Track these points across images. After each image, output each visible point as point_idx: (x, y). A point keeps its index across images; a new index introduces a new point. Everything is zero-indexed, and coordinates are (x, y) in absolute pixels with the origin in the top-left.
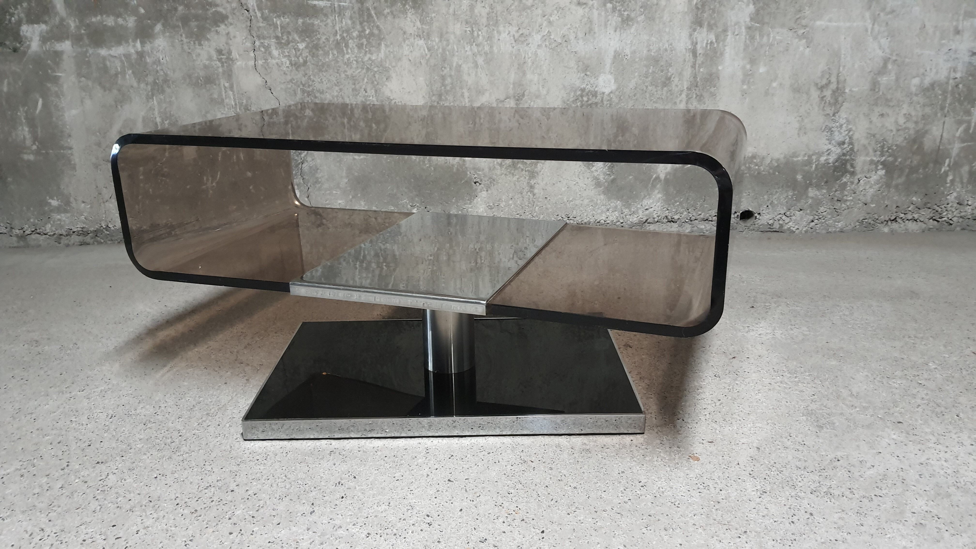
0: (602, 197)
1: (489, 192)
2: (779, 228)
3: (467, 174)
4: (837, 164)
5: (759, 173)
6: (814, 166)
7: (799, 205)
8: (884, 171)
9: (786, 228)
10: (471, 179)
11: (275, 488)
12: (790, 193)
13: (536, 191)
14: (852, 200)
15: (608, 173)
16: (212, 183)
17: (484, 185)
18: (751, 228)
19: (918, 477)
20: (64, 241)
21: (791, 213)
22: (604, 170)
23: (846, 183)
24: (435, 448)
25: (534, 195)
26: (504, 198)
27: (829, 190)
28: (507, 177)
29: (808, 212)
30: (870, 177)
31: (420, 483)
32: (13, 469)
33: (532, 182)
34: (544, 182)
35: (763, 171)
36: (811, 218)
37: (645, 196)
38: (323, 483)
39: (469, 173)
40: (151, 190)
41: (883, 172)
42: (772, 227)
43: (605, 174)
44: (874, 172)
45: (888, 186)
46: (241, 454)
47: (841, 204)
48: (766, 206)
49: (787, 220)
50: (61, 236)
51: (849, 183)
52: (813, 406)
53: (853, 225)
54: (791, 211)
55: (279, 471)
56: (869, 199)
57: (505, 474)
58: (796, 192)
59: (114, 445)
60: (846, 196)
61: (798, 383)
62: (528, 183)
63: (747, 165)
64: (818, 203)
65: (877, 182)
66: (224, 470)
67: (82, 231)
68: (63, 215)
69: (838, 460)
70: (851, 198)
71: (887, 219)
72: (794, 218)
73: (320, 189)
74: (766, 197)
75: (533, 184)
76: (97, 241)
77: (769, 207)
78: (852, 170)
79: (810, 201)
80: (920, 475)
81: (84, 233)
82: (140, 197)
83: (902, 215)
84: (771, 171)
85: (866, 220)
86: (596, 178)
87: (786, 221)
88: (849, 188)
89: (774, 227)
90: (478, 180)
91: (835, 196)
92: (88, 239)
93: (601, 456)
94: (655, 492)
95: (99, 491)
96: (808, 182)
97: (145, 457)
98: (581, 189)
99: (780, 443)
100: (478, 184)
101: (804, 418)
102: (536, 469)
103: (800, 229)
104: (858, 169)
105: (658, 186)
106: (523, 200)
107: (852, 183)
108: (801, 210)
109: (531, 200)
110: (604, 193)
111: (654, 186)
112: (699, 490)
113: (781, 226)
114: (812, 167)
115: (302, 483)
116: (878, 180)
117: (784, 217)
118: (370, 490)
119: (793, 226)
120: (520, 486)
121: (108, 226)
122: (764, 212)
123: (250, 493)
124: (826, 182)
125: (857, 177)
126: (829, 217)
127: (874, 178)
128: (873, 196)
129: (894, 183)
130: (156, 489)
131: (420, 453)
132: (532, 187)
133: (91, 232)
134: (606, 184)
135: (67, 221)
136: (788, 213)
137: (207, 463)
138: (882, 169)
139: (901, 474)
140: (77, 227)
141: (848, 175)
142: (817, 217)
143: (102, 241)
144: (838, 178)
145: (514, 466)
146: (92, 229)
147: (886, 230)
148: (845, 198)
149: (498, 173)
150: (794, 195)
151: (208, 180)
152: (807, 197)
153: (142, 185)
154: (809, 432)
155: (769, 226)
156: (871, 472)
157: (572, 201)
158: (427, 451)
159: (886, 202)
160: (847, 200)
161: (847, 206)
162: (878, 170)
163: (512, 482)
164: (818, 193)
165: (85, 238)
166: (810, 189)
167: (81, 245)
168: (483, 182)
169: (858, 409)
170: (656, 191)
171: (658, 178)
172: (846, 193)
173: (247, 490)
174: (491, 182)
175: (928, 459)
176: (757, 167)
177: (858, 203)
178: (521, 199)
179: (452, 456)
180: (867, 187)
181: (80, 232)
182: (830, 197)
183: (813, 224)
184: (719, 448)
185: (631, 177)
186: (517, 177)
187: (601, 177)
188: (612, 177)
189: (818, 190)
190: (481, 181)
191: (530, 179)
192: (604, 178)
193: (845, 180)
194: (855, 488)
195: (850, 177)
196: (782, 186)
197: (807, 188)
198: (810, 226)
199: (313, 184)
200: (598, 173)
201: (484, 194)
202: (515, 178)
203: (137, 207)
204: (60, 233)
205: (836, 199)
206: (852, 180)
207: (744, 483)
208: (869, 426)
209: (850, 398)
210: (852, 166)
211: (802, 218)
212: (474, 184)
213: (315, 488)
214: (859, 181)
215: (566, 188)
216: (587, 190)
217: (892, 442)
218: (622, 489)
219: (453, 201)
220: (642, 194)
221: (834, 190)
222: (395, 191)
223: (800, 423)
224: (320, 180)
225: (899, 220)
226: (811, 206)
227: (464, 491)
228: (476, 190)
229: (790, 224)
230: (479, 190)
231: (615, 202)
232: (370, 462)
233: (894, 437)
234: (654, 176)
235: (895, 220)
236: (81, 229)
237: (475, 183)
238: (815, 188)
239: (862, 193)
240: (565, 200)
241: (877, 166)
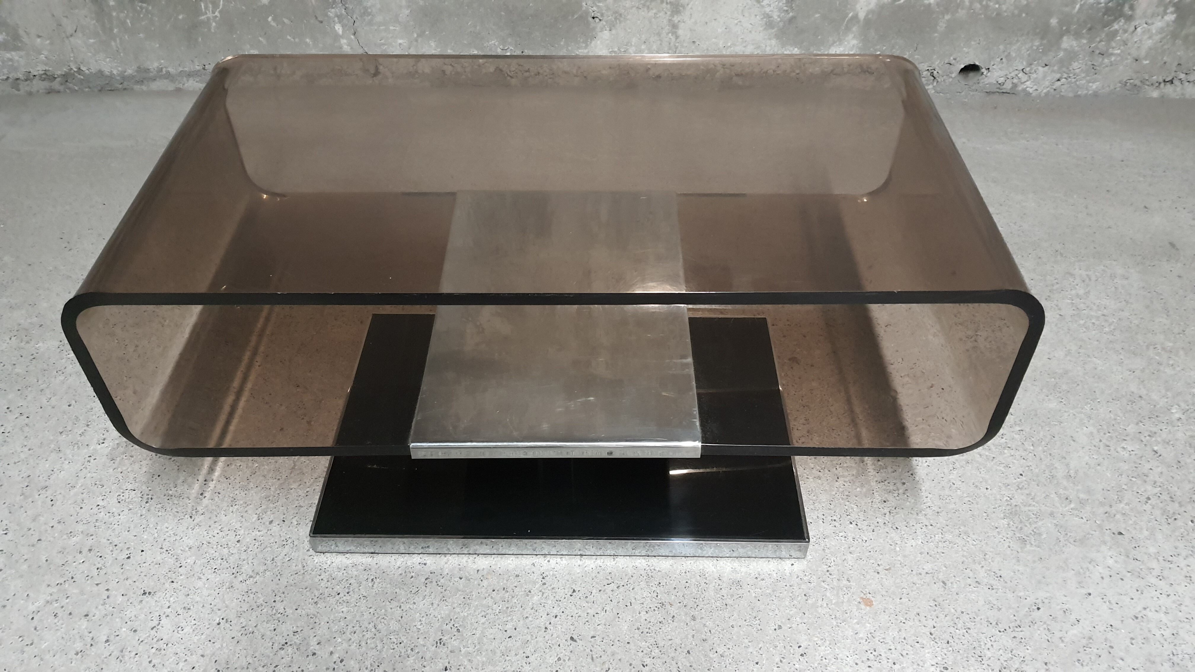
0: (774, 42)
1: (614, 32)
2: (1012, 88)
3: (581, 6)
4: (1110, 4)
5: (998, 14)
6: (1078, 6)
7: (1045, 60)
8: (1175, 15)
9: (1020, 88)
10: (587, 12)
11: (364, 649)
12: (1037, 43)
13: (680, 32)
14: (1119, 55)
15: (785, 8)
16: (213, 12)
17: (606, 22)
18: (973, 88)
19: (1128, 642)
20: (24, 87)
21: (1031, 69)
22: (781, 4)
23: (1116, 32)
24: (553, 575)
25: (677, 37)
26: (634, 40)
27: (1091, 41)
28: (640, 11)
29: (1056, 68)
30: (1153, 24)
31: (537, 642)
32: (41, 603)
33: (676, 19)
34: (693, 20)
35: (1005, 11)
36: (1058, 76)
37: (834, 42)
38: (421, 641)
39: (584, 4)
40: (128, 21)
41: (1171, 17)
42: (1002, 87)
43: (780, 10)
44: (1160, 17)
45: (1174, 36)
46: (317, 580)
47: (1103, 59)
48: (999, 60)
49: (1024, 78)
50: (18, 81)
51: (1121, 31)
52: (1019, 498)
53: (1112, 87)
54: (1033, 66)
55: (366, 616)
56: (1143, 53)
57: (638, 629)
58: (1045, 42)
59: (159, 558)
60: (1113, 48)
61: (1004, 448)
62: (670, 20)
63: (984, 3)
64: (1072, 56)
65: (1161, 31)
66: (299, 611)
67: (45, 74)
68: (13, 53)
69: (1038, 609)
70: (1119, 51)
71: (1161, 80)
72: (1034, 76)
73: (370, 23)
74: (1002, 47)
75: (676, 21)
76: (69, 88)
77: (1004, 60)
78: (1130, 13)
79: (1061, 54)
80: (1132, 639)
81: (48, 77)
82: (115, 31)
83: (1182, 76)
84: (1016, 12)
85: (1132, 81)
86: (768, 16)
87: (1023, 80)
88: (1118, 38)
89: (1004, 87)
90: (598, 15)
91: (1098, 48)
92: (56, 85)
93: (754, 595)
94: (816, 665)
95: (154, 650)
96: (1064, 28)
97: (200, 584)
98: (745, 30)
99: (971, 574)
100: (597, 20)
101: (1005, 522)
102: (676, 620)
103: (1040, 90)
104: (1139, 12)
105: (854, 29)
106: (661, 44)
107: (1125, 31)
108: (1046, 65)
109: (672, 44)
110: (777, 37)
111: (848, 29)
112: (869, 663)
113: (1015, 86)
114: (1075, 8)
115: (395, 641)
116: (1162, 29)
117: (1021, 75)
118: (477, 655)
119: (1031, 86)
120: (657, 651)
121: (79, 69)
122: (994, 67)
123: (335, 657)
124: (1090, 29)
125: (1133, 24)
126: (1083, 75)
127: (1159, 24)
128: (1150, 49)
129: (1184, 32)
130: (222, 646)
131: (535, 583)
132: (675, 26)
133: (59, 76)
134: (781, 24)
135: (22, 61)
136: (1028, 69)
137: (277, 599)
138: (1172, 13)
139: (1109, 635)
140: (38, 70)
141: (1123, 21)
142: (1065, 75)
143: (76, 88)
144: (1109, 24)
145: (650, 613)
146: (59, 73)
147: (1155, 94)
148: (1111, 50)
149: (627, 5)
150: (1041, 45)
151: (206, 8)
152: (1059, 49)
153: (114, 14)
154: (1009, 552)
155: (999, 86)
156: (1075, 631)
157: (730, 47)
158: (544, 581)
159: (1165, 59)
160: (1112, 54)
161: (1111, 62)
162: (1167, 13)
163: (647, 644)
164: (1074, 43)
165: (52, 84)
166: (1065, 38)
167: (49, 93)
168: (605, 18)
169: (1072, 506)
170: (851, 36)
171: (855, 17)
172: (1113, 44)
173: (331, 653)
174: (616, 18)
175: (1145, 609)
176: (997, 6)
177: (1127, 59)
178: (659, 42)
179: (574, 591)
180: (1146, 37)
181: (44, 76)
182: (1091, 50)
183: (1059, 83)
184: (898, 581)
185: (817, 15)
186: (654, 11)
187: (775, 16)
188: (791, 14)
189: (1076, 39)
190: (602, 15)
191: (672, 15)
192: (779, 16)
193: (1116, 26)
194: (1053, 663)
195: (1125, 23)
196: (1028, 33)
197: (1061, 36)
198: (1054, 87)
199: (361, 16)
200: (772, 8)
201: (606, 34)
202: (651, 13)
203: (113, 43)
204: (16, 76)
205: (1098, 52)
206: (1126, 27)
207: (922, 650)
208: (1082, 542)
209: (1065, 483)
210: (1132, 8)
211: (1044, 77)
212: (591, 19)
213: (412, 650)
214: (1136, 28)
215: (724, 29)
216: (753, 32)
217: (1106, 573)
218: (777, 660)
219: (562, 43)
220: (831, 39)
221: (1098, 39)
222: (478, 28)
223: (999, 533)
224: (369, 10)
225: (1176, 82)
226: (1061, 62)
227: (589, 660)
228: (594, 29)
229: (1028, 83)
230: (598, 29)
231: (791, 49)
232: (475, 601)
233: (1110, 562)
234: (850, 15)
235: (1171, 82)
236: (43, 72)
237: (593, 18)
238: (1072, 37)
239: (1136, 45)
240: (721, 46)
241: (1166, 8)
